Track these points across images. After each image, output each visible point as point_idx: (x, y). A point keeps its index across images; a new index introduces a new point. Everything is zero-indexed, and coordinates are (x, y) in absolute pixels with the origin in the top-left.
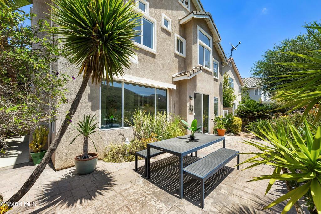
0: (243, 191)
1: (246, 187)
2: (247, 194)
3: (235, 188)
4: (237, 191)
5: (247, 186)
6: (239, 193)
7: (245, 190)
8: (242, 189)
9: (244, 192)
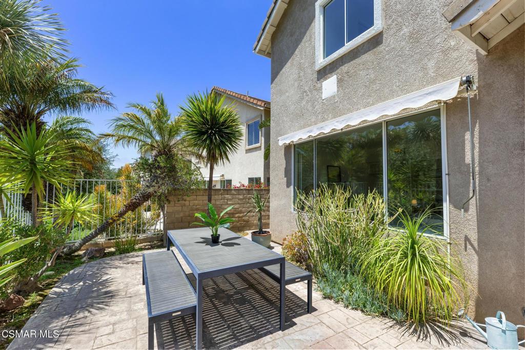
0: (114, 324)
1: (110, 334)
2: (106, 323)
3: (128, 320)
4: (123, 318)
5: (110, 336)
6: (118, 317)
7: (111, 326)
8: (117, 326)
9: (111, 324)
